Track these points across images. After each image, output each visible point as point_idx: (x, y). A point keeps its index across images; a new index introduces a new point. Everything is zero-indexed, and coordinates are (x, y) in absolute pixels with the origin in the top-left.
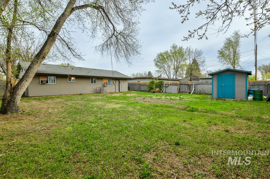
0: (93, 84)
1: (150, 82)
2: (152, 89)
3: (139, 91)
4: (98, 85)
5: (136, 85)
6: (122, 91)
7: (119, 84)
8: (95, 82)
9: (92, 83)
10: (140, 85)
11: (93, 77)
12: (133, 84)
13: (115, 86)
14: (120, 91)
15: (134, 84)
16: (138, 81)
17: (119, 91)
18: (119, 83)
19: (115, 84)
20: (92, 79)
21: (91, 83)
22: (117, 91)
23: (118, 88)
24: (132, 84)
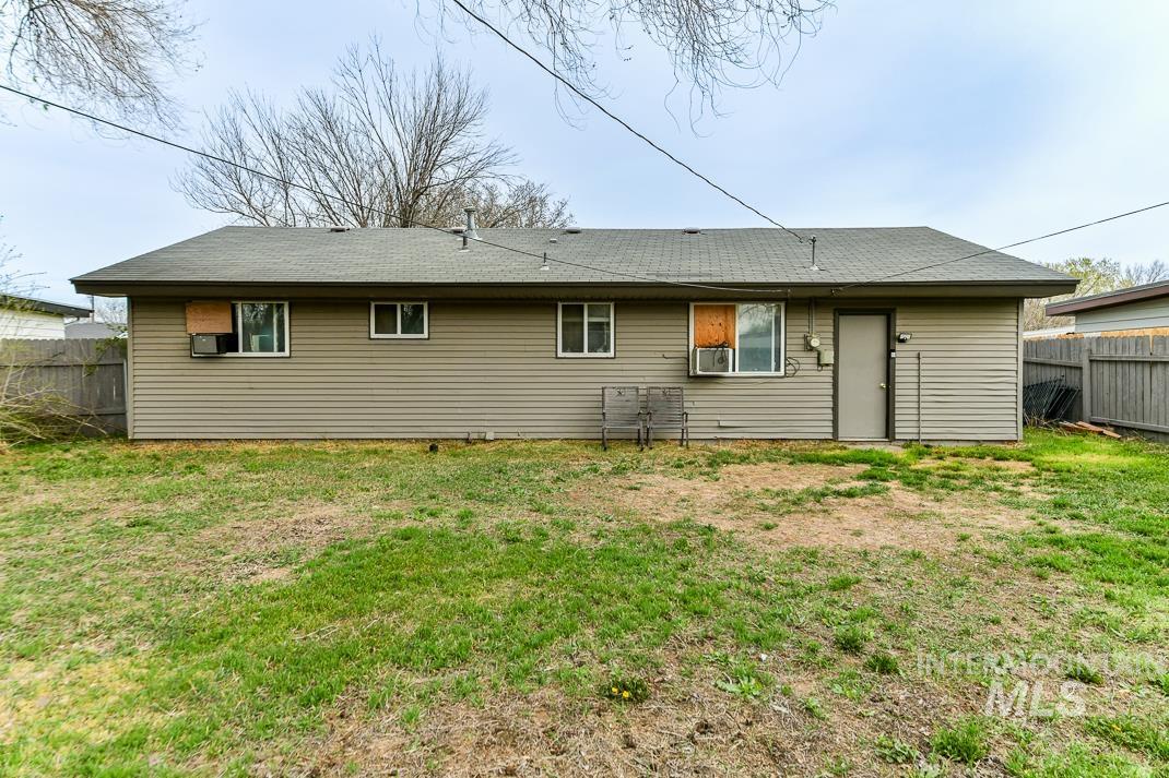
4: (634, 362)
5: (1158, 371)
6: (929, 432)
7: (890, 350)
8: (600, 343)
9: (573, 344)
11: (587, 293)
12: (1120, 355)
13: (828, 372)
14: (903, 429)
15: (1131, 354)
17: (889, 433)
18: (891, 340)
19: (828, 357)
20: (574, 311)
21: (564, 351)
22: (861, 425)
23: (876, 400)
24: (1105, 352)
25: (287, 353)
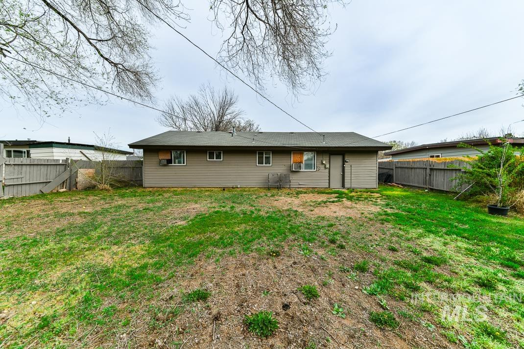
0: (264, 165)
1: (481, 160)
2: (491, 188)
3: (423, 188)
4: (277, 167)
5: (413, 170)
6: (353, 186)
7: (343, 164)
8: (268, 162)
9: (261, 162)
10: (431, 169)
11: (264, 149)
12: (403, 166)
13: (328, 170)
14: (347, 185)
15: (406, 166)
16: (432, 157)
17: (343, 186)
18: (344, 162)
19: (328, 166)
20: (261, 154)
21: (258, 164)
22: (336, 184)
23: (340, 177)
24: (399, 165)
25: (185, 164)
